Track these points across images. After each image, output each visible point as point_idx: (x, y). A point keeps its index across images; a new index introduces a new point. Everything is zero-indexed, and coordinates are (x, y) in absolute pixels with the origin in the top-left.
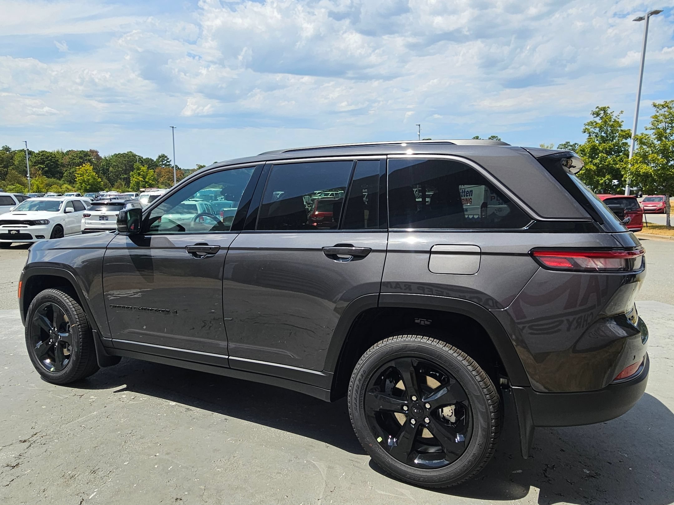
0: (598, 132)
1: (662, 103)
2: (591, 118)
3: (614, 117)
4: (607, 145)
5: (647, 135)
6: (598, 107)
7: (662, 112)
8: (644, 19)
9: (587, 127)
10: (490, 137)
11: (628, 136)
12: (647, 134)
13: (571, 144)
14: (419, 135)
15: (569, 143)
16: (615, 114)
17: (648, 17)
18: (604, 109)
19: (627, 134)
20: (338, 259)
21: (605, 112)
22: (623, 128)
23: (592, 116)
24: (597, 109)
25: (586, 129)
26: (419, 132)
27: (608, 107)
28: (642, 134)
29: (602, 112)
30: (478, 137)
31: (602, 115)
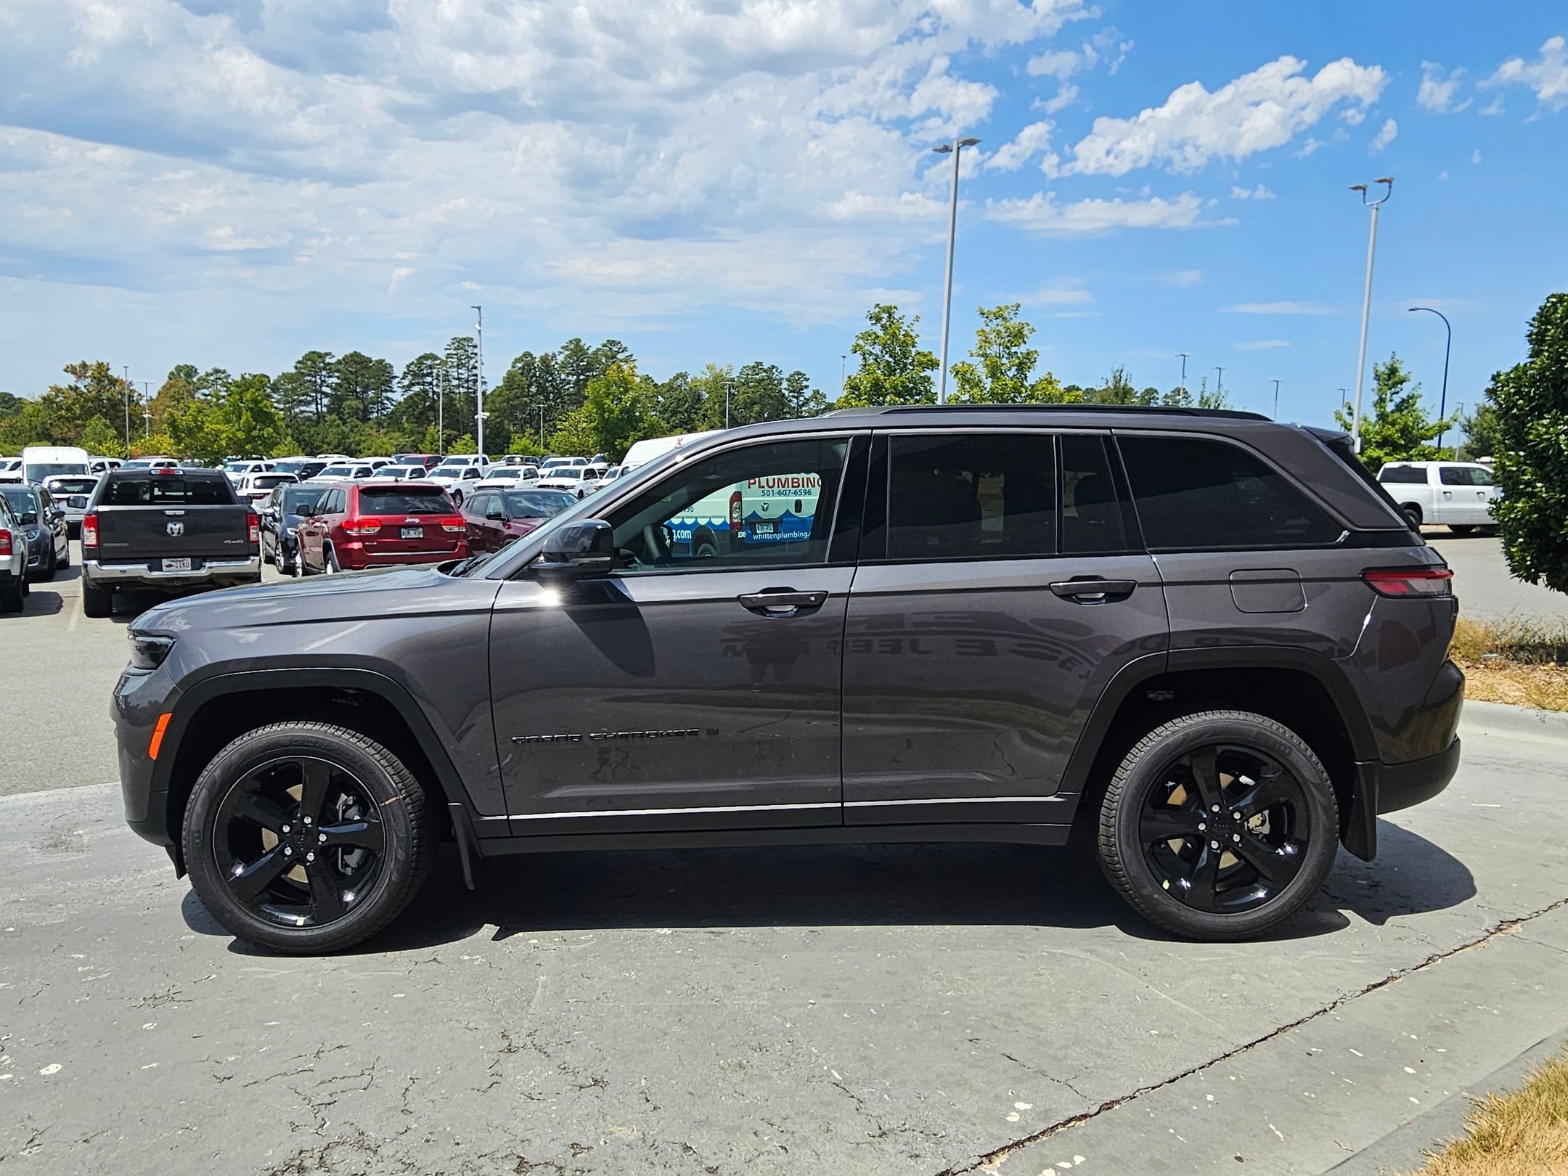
0: (879, 353)
1: (995, 311)
2: (868, 326)
3: (905, 328)
4: (898, 378)
5: (970, 366)
6: (878, 305)
7: (993, 325)
8: (951, 151)
9: (861, 342)
10: (605, 342)
11: (933, 364)
12: (971, 363)
13: (765, 367)
14: (480, 331)
15: (761, 364)
16: (906, 322)
17: (958, 148)
18: (889, 311)
19: (929, 361)
20: (1080, 601)
21: (890, 315)
22: (920, 348)
23: (869, 323)
24: (877, 310)
25: (858, 345)
26: (480, 323)
27: (895, 308)
28: (963, 363)
29: (885, 316)
30: (580, 341)
31: (884, 321)
